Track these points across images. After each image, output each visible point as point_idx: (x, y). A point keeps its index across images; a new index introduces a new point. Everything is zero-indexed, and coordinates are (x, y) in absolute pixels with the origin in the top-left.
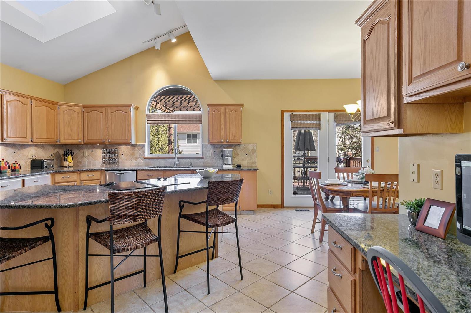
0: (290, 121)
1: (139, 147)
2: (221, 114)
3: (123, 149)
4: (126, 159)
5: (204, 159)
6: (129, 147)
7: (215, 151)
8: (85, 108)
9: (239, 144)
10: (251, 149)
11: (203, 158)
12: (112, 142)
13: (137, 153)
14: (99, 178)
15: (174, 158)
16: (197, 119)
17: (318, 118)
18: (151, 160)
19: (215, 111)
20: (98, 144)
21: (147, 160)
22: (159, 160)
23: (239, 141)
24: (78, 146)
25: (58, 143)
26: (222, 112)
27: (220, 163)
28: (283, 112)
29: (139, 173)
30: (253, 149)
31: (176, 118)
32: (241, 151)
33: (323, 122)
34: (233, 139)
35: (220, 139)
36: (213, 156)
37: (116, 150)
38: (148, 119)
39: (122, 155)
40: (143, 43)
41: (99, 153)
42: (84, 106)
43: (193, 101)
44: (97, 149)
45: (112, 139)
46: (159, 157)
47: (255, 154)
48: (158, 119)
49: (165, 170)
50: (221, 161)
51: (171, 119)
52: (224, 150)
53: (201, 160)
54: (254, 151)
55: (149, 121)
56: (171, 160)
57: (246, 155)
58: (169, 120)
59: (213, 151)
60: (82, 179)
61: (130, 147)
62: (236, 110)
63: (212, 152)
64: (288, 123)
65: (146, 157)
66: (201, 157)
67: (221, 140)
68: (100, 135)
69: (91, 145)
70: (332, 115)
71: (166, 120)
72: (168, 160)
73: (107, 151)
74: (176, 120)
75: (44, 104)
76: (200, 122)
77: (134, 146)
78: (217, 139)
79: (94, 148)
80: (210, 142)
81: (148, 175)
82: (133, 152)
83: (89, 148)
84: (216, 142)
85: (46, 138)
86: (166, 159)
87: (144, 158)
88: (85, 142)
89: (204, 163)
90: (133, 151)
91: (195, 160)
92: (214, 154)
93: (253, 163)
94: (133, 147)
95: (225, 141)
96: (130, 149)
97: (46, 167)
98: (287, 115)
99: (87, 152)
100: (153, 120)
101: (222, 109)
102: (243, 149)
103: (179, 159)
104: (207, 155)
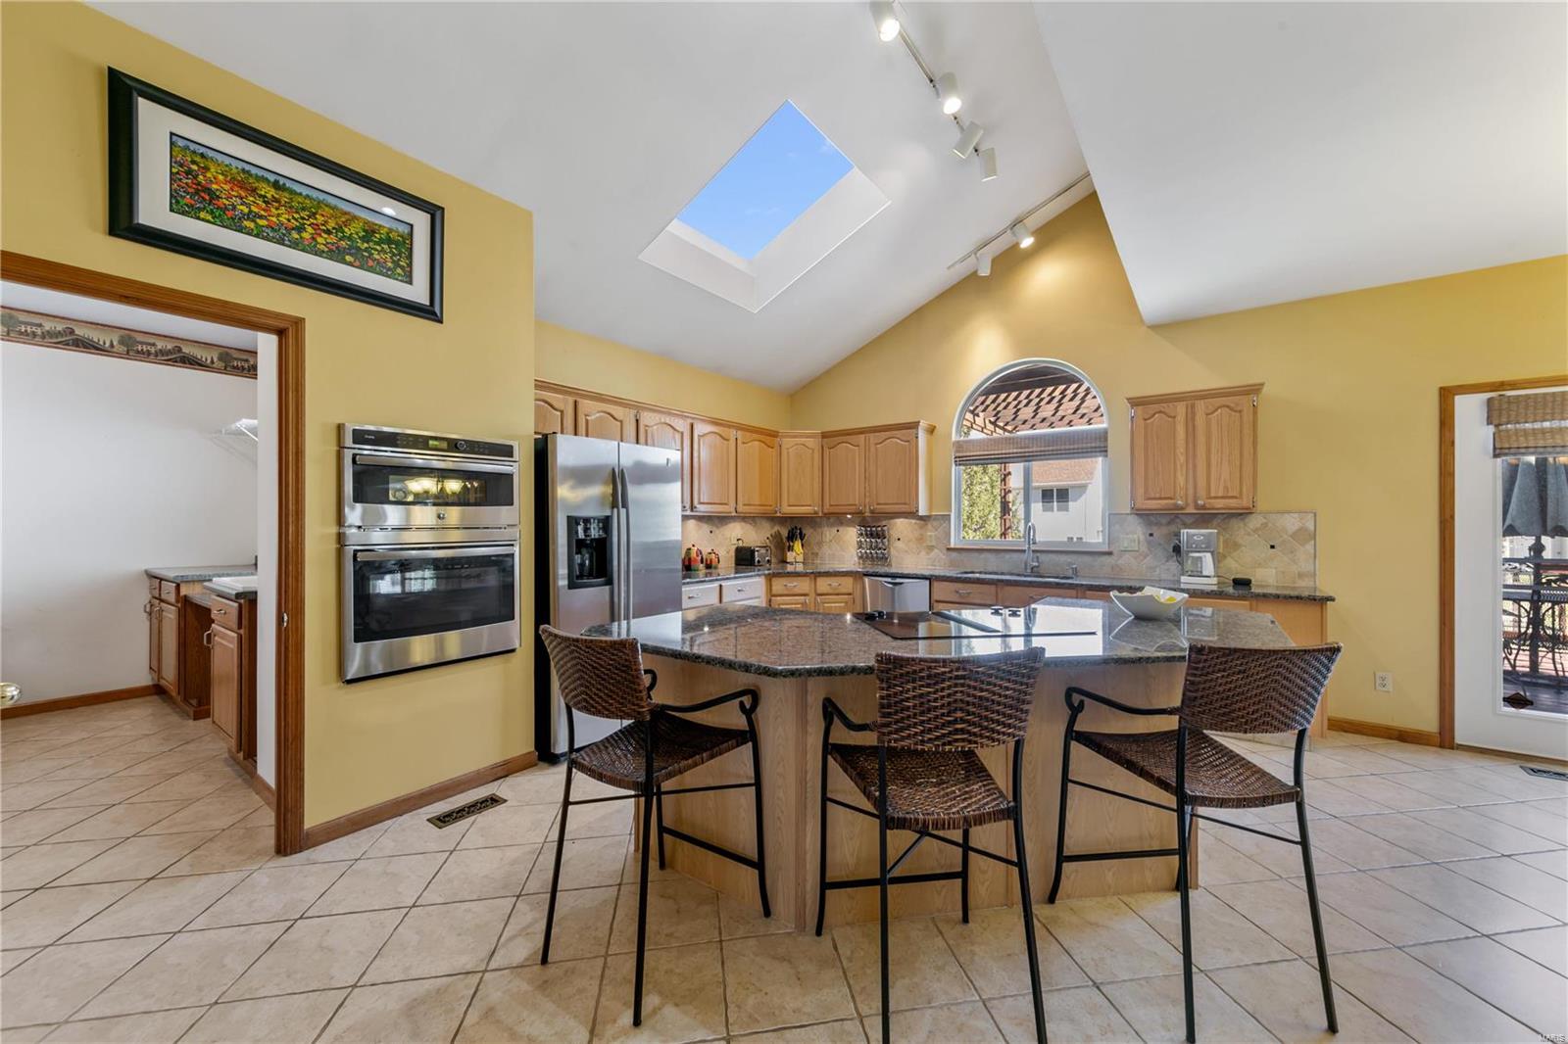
0: (1489, 422)
1: (935, 523)
2: (1174, 422)
3: (901, 527)
4: (906, 550)
5: (1114, 557)
6: (914, 521)
7: (1151, 535)
8: (825, 440)
9: (1241, 514)
10: (1293, 528)
11: (1110, 553)
12: (877, 511)
13: (931, 536)
14: (851, 591)
15: (1024, 551)
16: (1093, 445)
18: (964, 554)
19: (1154, 414)
20: (849, 516)
21: (954, 555)
22: (983, 555)
23: (1245, 502)
24: (812, 520)
25: (778, 515)
26: (1179, 418)
27: (1168, 570)
28: (1447, 395)
29: (936, 584)
30: (1302, 529)
32: (1249, 534)
34: (1223, 497)
35: (1171, 499)
36: (1144, 548)
37: (885, 528)
38: (958, 455)
39: (899, 539)
40: (949, 268)
41: (851, 534)
42: (825, 435)
43: (1071, 400)
44: (848, 526)
45: (878, 504)
46: (985, 547)
47: (1309, 547)
48: (982, 453)
49: (1002, 581)
50: (1172, 563)
51: (1015, 451)
52: (1186, 531)
53: (1105, 559)
54: (1307, 536)
55: (960, 458)
56: (1015, 556)
57: (1272, 547)
58: (1011, 451)
59: (1144, 534)
60: (819, 592)
61: (915, 523)
62: (1232, 405)
63: (1142, 538)
65: (952, 546)
66: (1105, 549)
67: (1172, 501)
68: (852, 494)
69: (836, 518)
71: (1004, 452)
72: (1007, 556)
73: (866, 530)
74: (1031, 450)
75: (755, 436)
76: (1104, 451)
77: (925, 521)
78: (1161, 499)
79: (842, 524)
80: (1138, 506)
81: (957, 592)
82: (922, 534)
83: (832, 525)
84: (1159, 507)
85: (757, 503)
86: (1003, 554)
87: (948, 549)
88: (826, 511)
89: (1112, 568)
90: (922, 532)
91: (1087, 559)
92: (1149, 543)
93: (1301, 575)
94: (922, 522)
95: (1192, 505)
96: (916, 527)
97: (759, 562)
99: (829, 533)
100: (968, 454)
101: (1181, 409)
102: (1256, 531)
103: (1038, 554)
104: (1126, 545)
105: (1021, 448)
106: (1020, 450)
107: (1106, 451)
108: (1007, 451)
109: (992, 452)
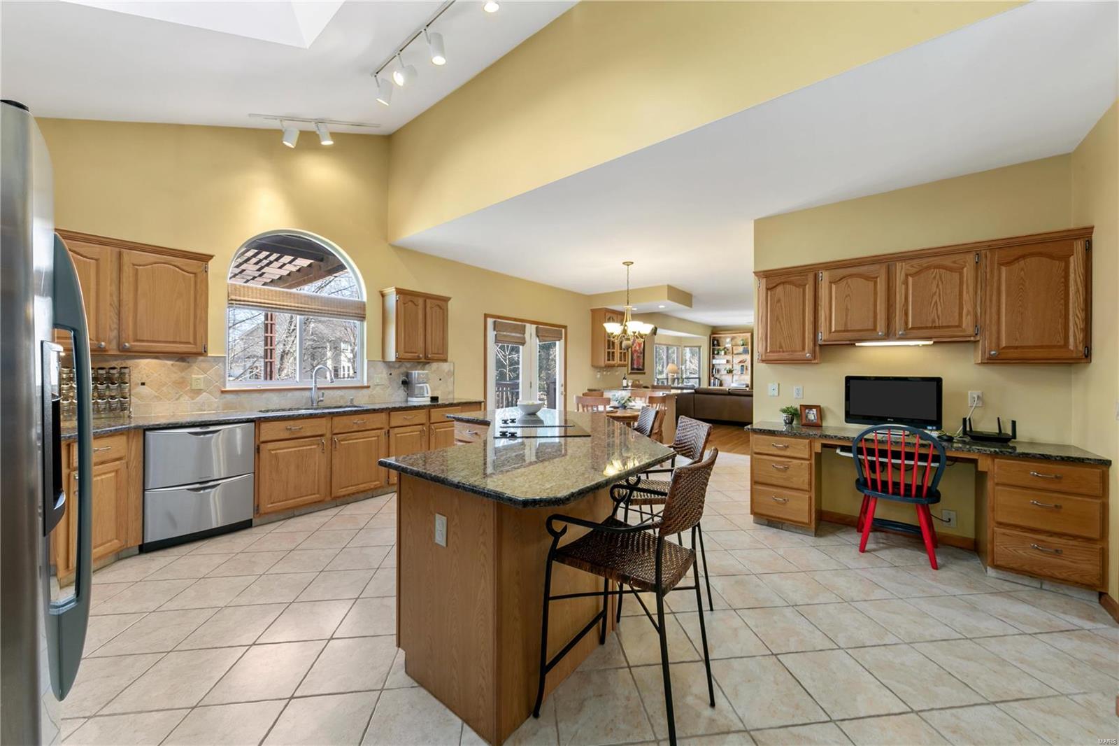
1: (205, 365)
2: (417, 309)
3: (147, 369)
4: (156, 397)
5: (370, 389)
6: (170, 363)
7: (391, 374)
10: (446, 371)
11: (369, 387)
13: (197, 379)
16: (357, 312)
17: (523, 330)
18: (243, 396)
19: (408, 301)
21: (229, 397)
22: (266, 395)
26: (419, 307)
27: (399, 395)
28: (486, 316)
29: (264, 426)
30: (449, 371)
31: (310, 303)
33: (527, 336)
34: (437, 354)
36: (386, 382)
37: (125, 370)
38: (234, 297)
39: (143, 384)
40: (250, 115)
46: (262, 388)
47: (452, 379)
48: (263, 301)
50: (400, 391)
52: (417, 372)
53: (365, 391)
54: (450, 374)
55: (236, 300)
56: (297, 393)
57: (440, 380)
58: (293, 304)
59: (387, 373)
61: (172, 365)
62: (439, 305)
63: (385, 376)
64: (491, 334)
65: (230, 389)
67: (417, 354)
70: (534, 326)
71: (285, 304)
72: (290, 394)
74: (310, 307)
76: (362, 318)
77: (188, 362)
78: (410, 352)
80: (400, 356)
82: (183, 378)
86: (286, 393)
87: (223, 392)
89: (369, 397)
90: (183, 374)
91: (353, 391)
92: (390, 379)
93: (449, 393)
96: (171, 368)
98: (490, 321)
100: (246, 299)
101: (421, 301)
102: (435, 371)
103: (323, 391)
104: (378, 381)
105: (301, 304)
106: (300, 305)
107: (364, 318)
108: (289, 304)
109: (274, 302)
